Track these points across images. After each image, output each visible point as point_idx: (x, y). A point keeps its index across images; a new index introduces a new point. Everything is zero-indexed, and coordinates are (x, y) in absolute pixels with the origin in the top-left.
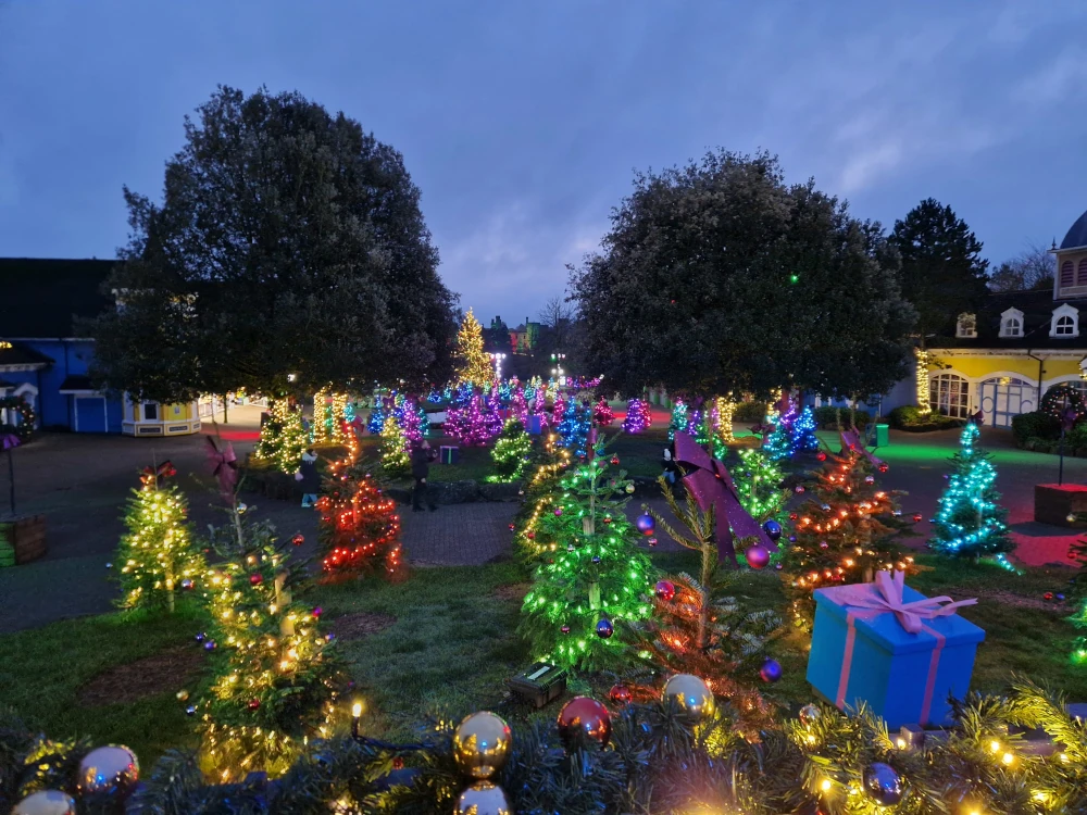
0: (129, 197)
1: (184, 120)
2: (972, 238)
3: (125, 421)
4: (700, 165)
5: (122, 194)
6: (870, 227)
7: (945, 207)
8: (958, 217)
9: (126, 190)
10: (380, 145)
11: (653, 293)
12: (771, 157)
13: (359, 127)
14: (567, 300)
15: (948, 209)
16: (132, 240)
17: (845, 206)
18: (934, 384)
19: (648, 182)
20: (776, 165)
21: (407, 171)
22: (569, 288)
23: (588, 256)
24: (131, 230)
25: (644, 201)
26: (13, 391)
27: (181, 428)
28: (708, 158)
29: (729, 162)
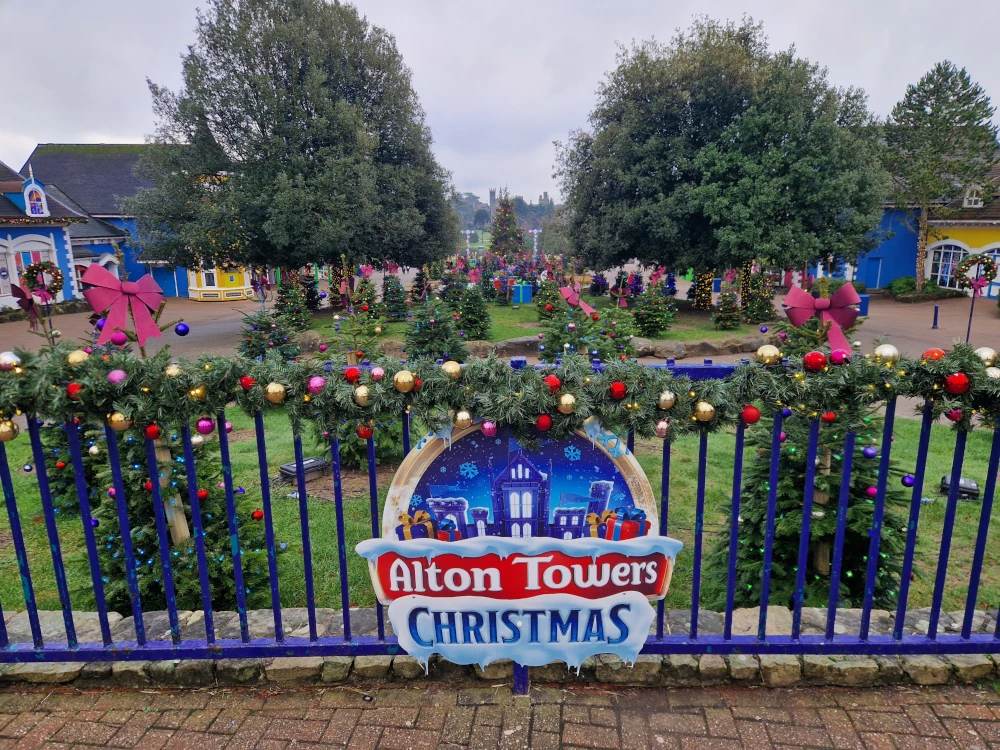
0: (153, 88)
1: (195, 14)
2: (985, 103)
3: (190, 288)
4: (687, 34)
5: (147, 85)
6: (852, 95)
7: (960, 70)
8: (973, 82)
9: (149, 82)
10: (374, 29)
11: (626, 169)
12: (756, 24)
13: (354, 12)
14: (554, 176)
15: (963, 73)
16: (158, 127)
17: (824, 73)
18: (937, 256)
19: (631, 55)
20: (761, 31)
21: (400, 53)
22: (556, 164)
23: (573, 132)
24: (157, 118)
25: (627, 74)
26: (97, 261)
27: (237, 294)
28: (695, 26)
29: (712, 31)
